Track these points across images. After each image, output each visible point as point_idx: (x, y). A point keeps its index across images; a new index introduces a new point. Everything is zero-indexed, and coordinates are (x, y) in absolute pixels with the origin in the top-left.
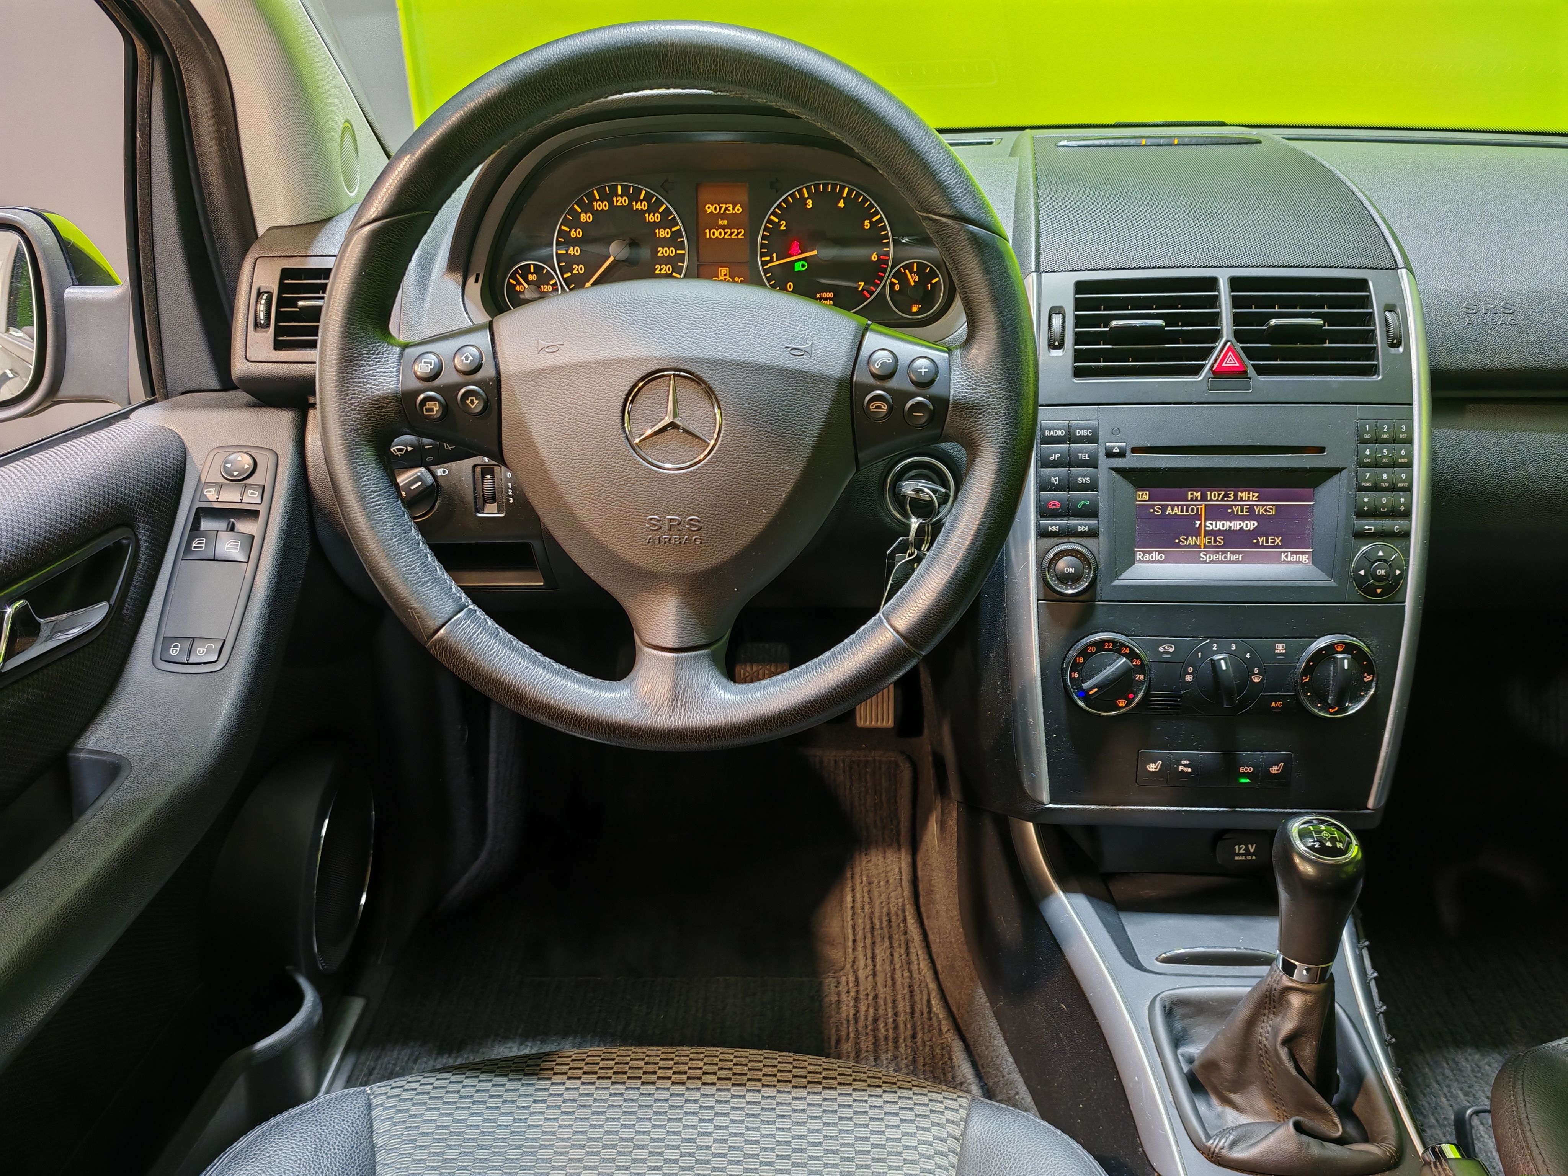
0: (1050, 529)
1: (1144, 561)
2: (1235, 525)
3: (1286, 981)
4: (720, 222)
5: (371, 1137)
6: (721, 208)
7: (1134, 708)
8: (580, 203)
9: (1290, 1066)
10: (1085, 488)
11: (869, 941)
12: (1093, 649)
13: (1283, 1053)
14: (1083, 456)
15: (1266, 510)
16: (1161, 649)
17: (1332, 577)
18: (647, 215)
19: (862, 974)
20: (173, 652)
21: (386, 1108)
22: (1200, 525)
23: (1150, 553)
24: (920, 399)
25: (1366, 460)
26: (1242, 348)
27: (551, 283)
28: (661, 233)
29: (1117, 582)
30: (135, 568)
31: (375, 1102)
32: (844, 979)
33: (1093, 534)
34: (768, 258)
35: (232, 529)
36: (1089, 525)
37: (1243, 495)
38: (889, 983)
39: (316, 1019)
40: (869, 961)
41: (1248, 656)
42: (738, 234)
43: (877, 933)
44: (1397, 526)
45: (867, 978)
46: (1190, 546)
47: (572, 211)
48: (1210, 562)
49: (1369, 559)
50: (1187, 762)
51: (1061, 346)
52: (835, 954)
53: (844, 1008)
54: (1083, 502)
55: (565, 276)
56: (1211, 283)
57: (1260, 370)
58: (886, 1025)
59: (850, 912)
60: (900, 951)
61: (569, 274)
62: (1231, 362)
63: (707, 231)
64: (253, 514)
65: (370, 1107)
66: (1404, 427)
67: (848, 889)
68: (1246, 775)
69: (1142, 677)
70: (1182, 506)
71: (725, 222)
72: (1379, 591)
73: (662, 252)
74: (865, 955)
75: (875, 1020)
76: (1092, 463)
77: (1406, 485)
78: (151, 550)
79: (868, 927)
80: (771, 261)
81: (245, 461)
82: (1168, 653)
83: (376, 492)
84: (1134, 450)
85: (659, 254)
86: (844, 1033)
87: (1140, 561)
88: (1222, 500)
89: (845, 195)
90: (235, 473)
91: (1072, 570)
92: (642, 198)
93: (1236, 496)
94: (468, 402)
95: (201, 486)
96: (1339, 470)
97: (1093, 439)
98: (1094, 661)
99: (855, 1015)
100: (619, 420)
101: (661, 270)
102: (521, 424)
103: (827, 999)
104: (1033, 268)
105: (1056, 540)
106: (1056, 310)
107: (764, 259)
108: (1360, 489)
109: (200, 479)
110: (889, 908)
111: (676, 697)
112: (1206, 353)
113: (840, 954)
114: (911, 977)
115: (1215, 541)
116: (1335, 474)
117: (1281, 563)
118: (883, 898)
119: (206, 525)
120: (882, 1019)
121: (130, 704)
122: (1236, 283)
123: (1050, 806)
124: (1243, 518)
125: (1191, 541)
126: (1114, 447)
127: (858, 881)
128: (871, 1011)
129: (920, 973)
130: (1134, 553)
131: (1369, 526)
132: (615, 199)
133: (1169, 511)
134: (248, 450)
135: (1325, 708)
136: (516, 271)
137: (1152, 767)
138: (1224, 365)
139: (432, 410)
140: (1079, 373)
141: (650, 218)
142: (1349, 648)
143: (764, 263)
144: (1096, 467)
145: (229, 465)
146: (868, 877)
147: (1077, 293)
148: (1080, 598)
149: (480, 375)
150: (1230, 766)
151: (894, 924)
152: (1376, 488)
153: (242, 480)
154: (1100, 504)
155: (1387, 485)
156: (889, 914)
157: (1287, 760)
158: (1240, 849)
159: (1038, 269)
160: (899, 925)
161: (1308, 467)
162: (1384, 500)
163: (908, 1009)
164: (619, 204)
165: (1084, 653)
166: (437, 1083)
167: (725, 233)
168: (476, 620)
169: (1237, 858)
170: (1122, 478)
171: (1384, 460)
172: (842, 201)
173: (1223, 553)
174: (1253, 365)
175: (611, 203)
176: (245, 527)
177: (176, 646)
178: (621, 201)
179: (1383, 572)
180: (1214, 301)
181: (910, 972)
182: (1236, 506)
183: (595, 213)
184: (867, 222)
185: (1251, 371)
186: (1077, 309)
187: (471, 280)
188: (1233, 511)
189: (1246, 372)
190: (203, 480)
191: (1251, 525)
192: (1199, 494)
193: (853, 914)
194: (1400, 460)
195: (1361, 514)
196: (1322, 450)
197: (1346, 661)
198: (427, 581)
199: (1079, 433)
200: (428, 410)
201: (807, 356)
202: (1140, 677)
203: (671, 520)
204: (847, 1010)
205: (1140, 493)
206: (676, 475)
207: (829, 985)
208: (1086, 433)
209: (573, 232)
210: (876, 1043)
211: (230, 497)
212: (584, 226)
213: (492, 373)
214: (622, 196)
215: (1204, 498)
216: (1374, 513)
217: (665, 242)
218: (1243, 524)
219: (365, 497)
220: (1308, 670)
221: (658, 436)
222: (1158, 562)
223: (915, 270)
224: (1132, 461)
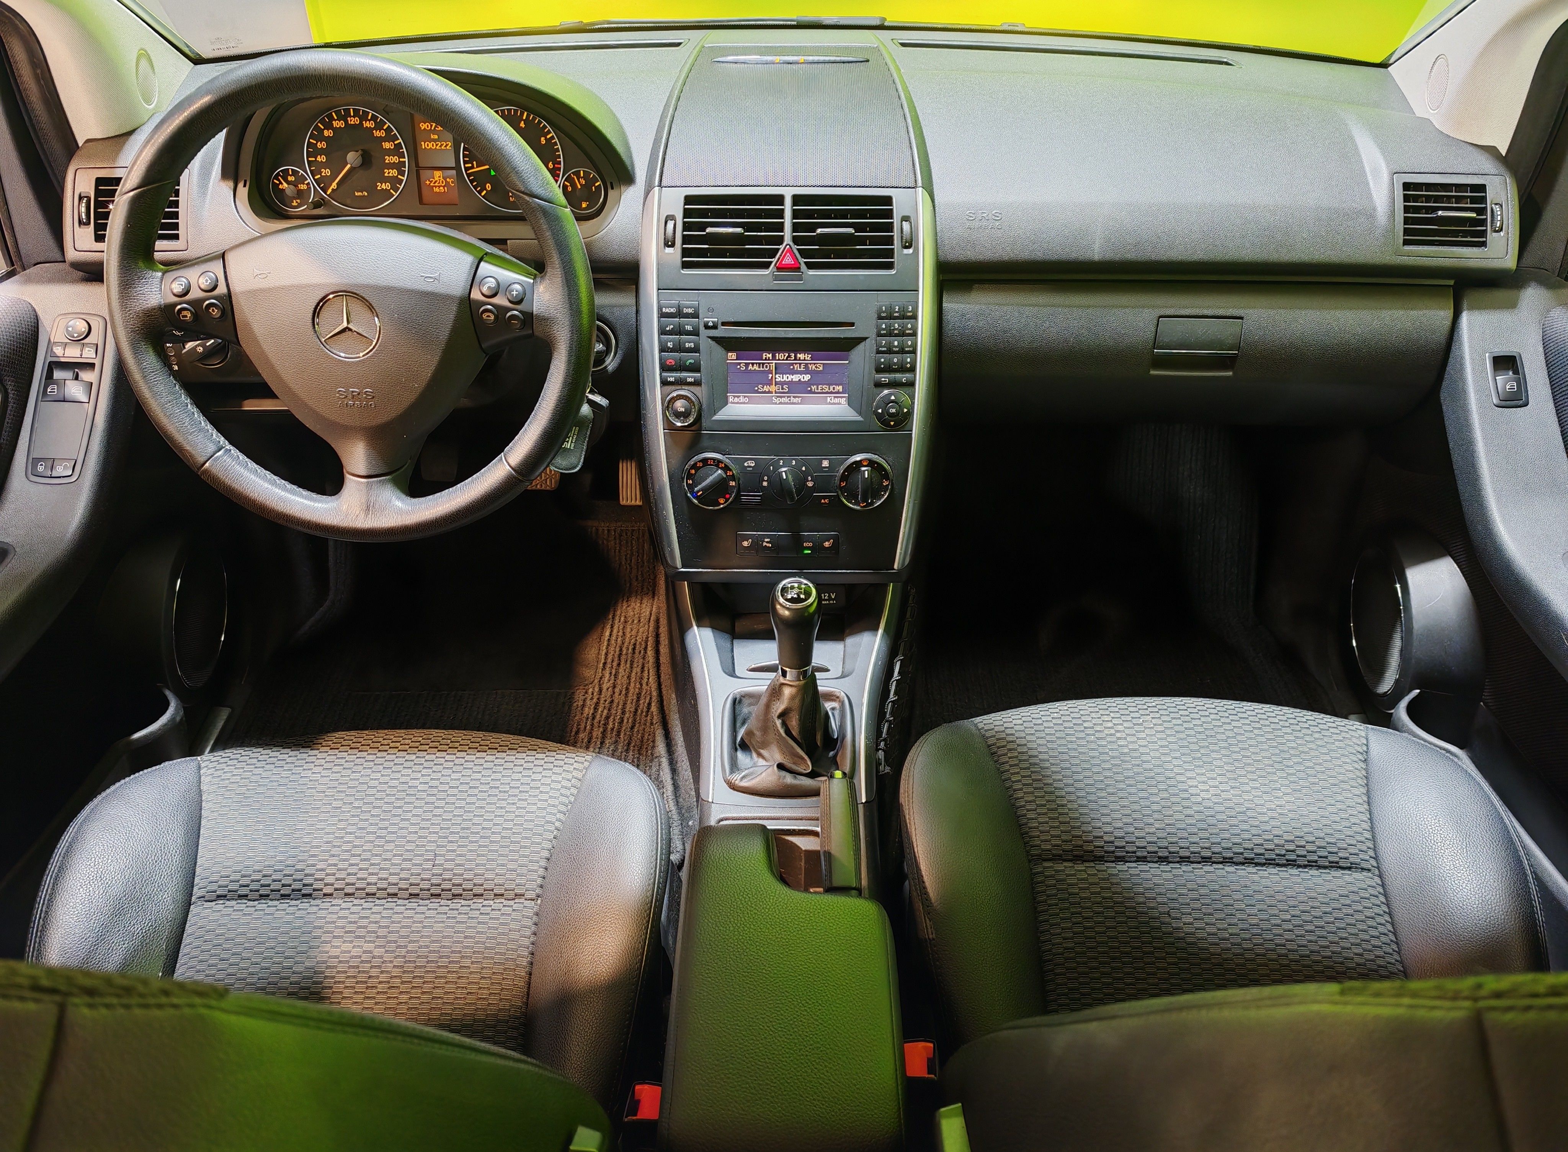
0: (669, 379)
1: (734, 403)
2: (796, 378)
3: (782, 680)
4: (432, 137)
5: (200, 785)
6: (431, 126)
7: (731, 502)
8: (322, 122)
9: (782, 731)
10: (690, 350)
11: (615, 664)
12: (701, 464)
13: (778, 723)
14: (689, 328)
15: (816, 367)
16: (746, 464)
17: (860, 414)
18: (374, 131)
19: (605, 687)
20: (40, 469)
21: (209, 769)
22: (772, 377)
23: (738, 397)
24: (516, 312)
25: (882, 332)
26: (798, 249)
27: (306, 182)
28: (387, 145)
29: (716, 418)
30: (7, 406)
31: (203, 765)
32: (591, 690)
33: (697, 383)
34: (470, 165)
35: (77, 378)
36: (694, 377)
37: (801, 356)
38: (624, 692)
39: (178, 719)
40: (613, 677)
41: (804, 469)
42: (447, 145)
43: (623, 657)
44: (904, 377)
45: (608, 689)
46: (765, 392)
47: (317, 128)
48: (779, 404)
49: (887, 401)
50: (769, 540)
51: (673, 245)
52: (588, 673)
53: (587, 709)
54: (689, 361)
55: (316, 177)
56: (779, 199)
57: (810, 266)
58: (614, 720)
59: (605, 644)
60: (637, 670)
61: (319, 176)
62: (788, 260)
63: (423, 143)
64: (91, 366)
65: (199, 768)
66: (910, 307)
67: (609, 626)
68: (808, 548)
69: (734, 483)
70: (759, 364)
71: (436, 137)
72: (892, 423)
73: (388, 159)
74: (611, 673)
75: (607, 718)
76: (695, 333)
77: (911, 349)
78: (17, 395)
79: (617, 653)
80: (472, 167)
81: (82, 327)
82: (750, 467)
83: (153, 372)
84: (724, 324)
85: (387, 161)
86: (582, 726)
87: (732, 403)
88: (787, 360)
89: (524, 118)
90: (76, 335)
91: (683, 410)
92: (369, 118)
93: (795, 356)
94: (211, 311)
95: (50, 346)
96: (865, 339)
97: (696, 315)
98: (701, 472)
99: (593, 714)
100: (311, 325)
101: (389, 173)
102: (247, 325)
103: (575, 704)
104: (657, 183)
105: (673, 388)
106: (669, 218)
107: (467, 165)
108: (878, 352)
109: (50, 339)
110: (636, 640)
111: (368, 508)
112: (773, 253)
113: (592, 673)
114: (641, 688)
115: (782, 389)
116: (859, 344)
117: (827, 404)
118: (634, 633)
119: (58, 374)
120: (612, 717)
121: (13, 506)
122: (797, 199)
123: (682, 570)
124: (801, 373)
125: (766, 388)
126: (709, 322)
127: (616, 622)
128: (606, 711)
129: (647, 685)
130: (727, 397)
131: (885, 378)
132: (349, 119)
133: (750, 367)
134: (83, 317)
135: (856, 504)
136: (278, 174)
137: (745, 544)
138: (783, 263)
139: (186, 316)
140: (685, 265)
141: (377, 134)
142: (871, 463)
143: (467, 169)
144: (698, 335)
145: (70, 329)
146: (625, 617)
147: (685, 204)
148: (693, 428)
149: (216, 292)
150: (797, 542)
151: (637, 651)
152: (890, 351)
153: (81, 340)
154: (702, 362)
155: (897, 349)
156: (635, 644)
157: (836, 539)
158: (825, 596)
159: (660, 185)
160: (640, 652)
161: (842, 337)
162: (895, 360)
163: (633, 710)
164: (352, 123)
165: (694, 466)
166: (252, 755)
167: (437, 145)
168: (231, 456)
169: (823, 602)
170: (716, 344)
171: (896, 332)
172: (523, 122)
173: (788, 397)
174: (805, 263)
175: (346, 122)
176: (87, 376)
177: (42, 465)
178: (353, 121)
179: (894, 410)
180: (780, 214)
181: (641, 685)
182: (796, 364)
183: (335, 130)
184: (543, 139)
185: (803, 267)
186: (684, 217)
187: (241, 185)
188: (794, 368)
189: (799, 268)
190: (52, 341)
191: (807, 377)
192: (770, 356)
193: (608, 645)
194: (907, 332)
195: (879, 370)
196: (852, 324)
197: (866, 472)
198: (194, 432)
199: (685, 311)
200: (183, 316)
201: (436, 281)
202: (733, 483)
203: (353, 392)
204: (588, 711)
205: (730, 354)
206: (353, 362)
207: (579, 696)
208: (690, 311)
209: (319, 144)
210: (604, 733)
211: (72, 354)
212: (327, 139)
213: (224, 290)
214: (354, 117)
215: (774, 358)
216: (888, 369)
217: (389, 152)
218: (801, 377)
219: (146, 376)
220: (843, 478)
221: (339, 336)
222: (744, 403)
223: (582, 175)
224: (722, 332)
